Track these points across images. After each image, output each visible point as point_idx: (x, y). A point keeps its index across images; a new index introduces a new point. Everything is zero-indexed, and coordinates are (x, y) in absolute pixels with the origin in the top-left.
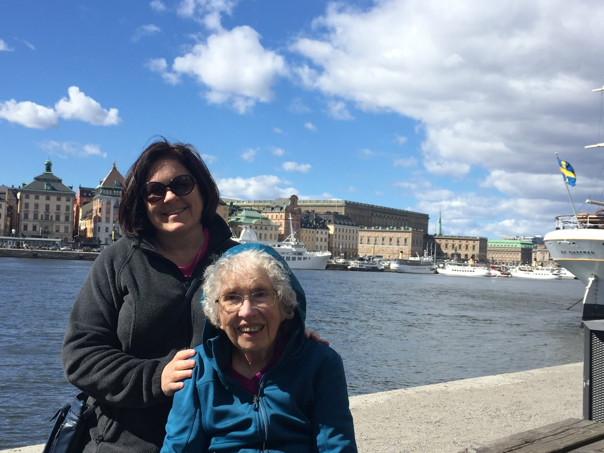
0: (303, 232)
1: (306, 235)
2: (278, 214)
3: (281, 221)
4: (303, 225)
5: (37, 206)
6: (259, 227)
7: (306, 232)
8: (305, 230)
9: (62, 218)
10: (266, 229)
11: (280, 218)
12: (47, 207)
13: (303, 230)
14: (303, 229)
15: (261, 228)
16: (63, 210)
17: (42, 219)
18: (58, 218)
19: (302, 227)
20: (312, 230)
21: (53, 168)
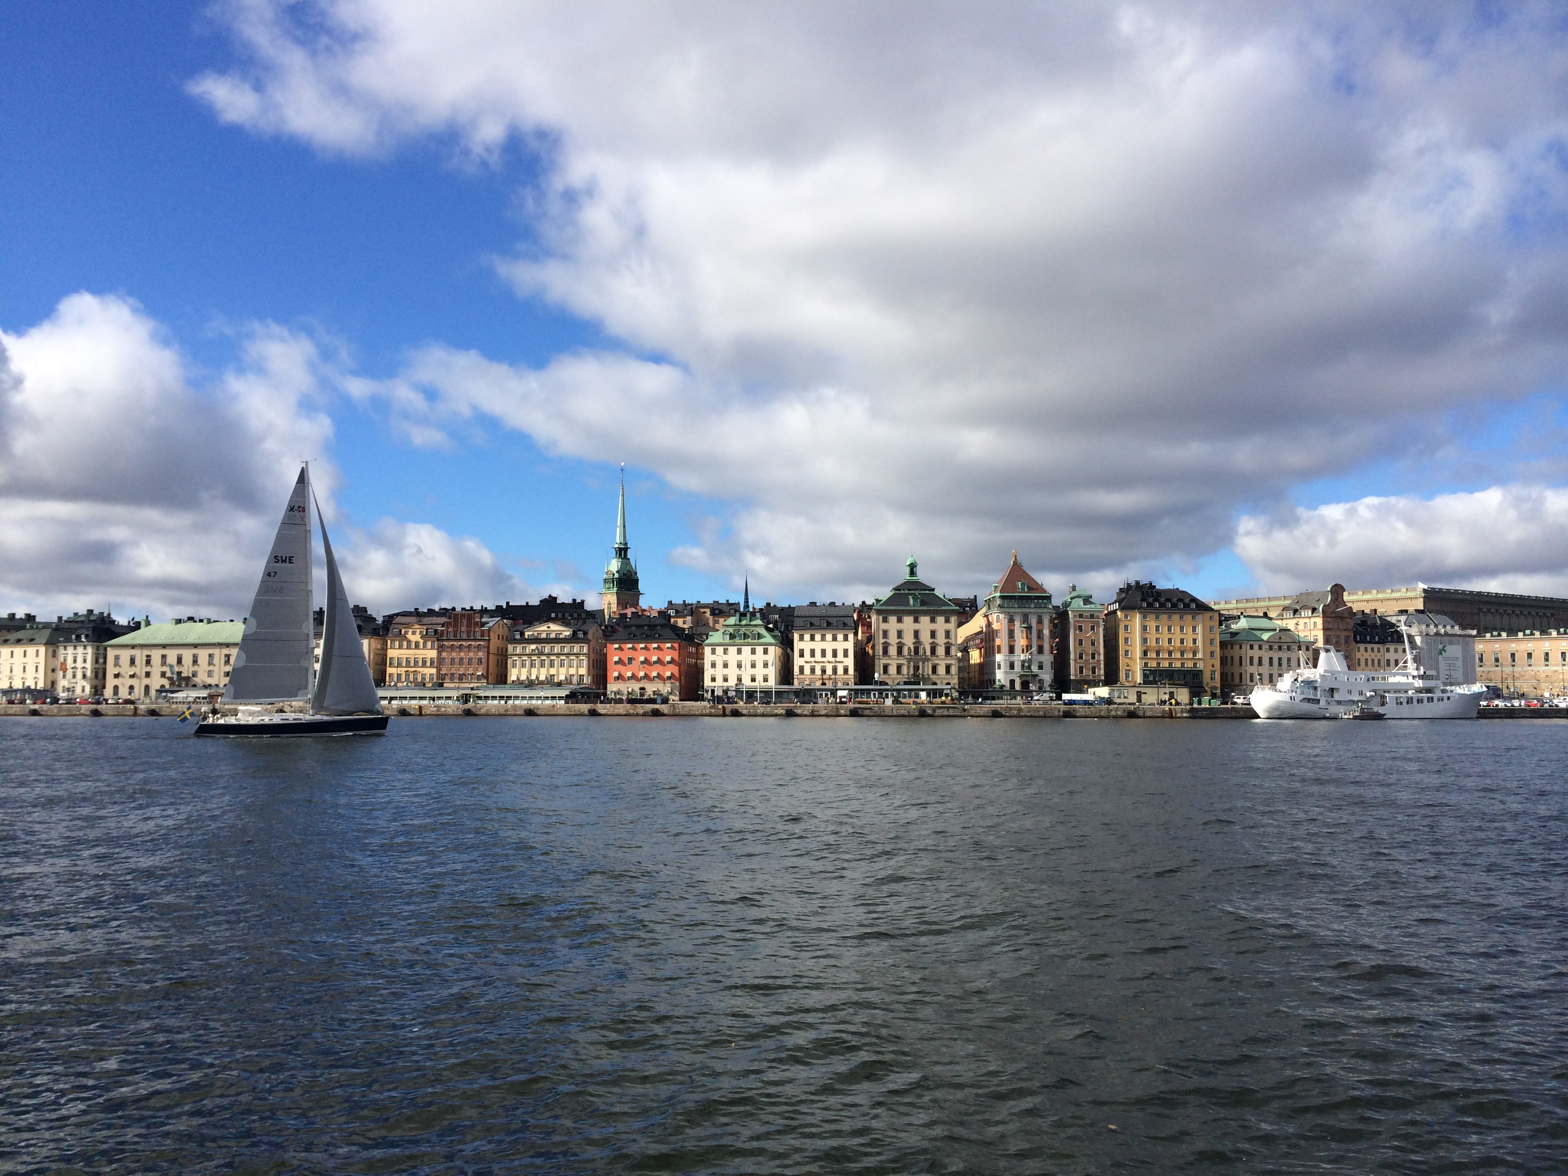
0: (1359, 651)
1: (1366, 655)
2: (1307, 620)
3: (1313, 633)
4: (1358, 637)
5: (900, 634)
6: (1276, 647)
7: (1363, 652)
8: (1362, 646)
9: (941, 651)
10: (1289, 649)
11: (1312, 627)
12: (916, 634)
13: (1359, 648)
14: (1359, 645)
15: (1280, 648)
16: (941, 639)
17: (909, 654)
18: (933, 651)
19: (1357, 642)
20: (1376, 646)
21: (919, 571)
